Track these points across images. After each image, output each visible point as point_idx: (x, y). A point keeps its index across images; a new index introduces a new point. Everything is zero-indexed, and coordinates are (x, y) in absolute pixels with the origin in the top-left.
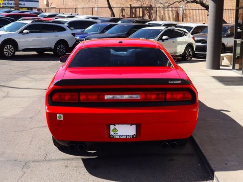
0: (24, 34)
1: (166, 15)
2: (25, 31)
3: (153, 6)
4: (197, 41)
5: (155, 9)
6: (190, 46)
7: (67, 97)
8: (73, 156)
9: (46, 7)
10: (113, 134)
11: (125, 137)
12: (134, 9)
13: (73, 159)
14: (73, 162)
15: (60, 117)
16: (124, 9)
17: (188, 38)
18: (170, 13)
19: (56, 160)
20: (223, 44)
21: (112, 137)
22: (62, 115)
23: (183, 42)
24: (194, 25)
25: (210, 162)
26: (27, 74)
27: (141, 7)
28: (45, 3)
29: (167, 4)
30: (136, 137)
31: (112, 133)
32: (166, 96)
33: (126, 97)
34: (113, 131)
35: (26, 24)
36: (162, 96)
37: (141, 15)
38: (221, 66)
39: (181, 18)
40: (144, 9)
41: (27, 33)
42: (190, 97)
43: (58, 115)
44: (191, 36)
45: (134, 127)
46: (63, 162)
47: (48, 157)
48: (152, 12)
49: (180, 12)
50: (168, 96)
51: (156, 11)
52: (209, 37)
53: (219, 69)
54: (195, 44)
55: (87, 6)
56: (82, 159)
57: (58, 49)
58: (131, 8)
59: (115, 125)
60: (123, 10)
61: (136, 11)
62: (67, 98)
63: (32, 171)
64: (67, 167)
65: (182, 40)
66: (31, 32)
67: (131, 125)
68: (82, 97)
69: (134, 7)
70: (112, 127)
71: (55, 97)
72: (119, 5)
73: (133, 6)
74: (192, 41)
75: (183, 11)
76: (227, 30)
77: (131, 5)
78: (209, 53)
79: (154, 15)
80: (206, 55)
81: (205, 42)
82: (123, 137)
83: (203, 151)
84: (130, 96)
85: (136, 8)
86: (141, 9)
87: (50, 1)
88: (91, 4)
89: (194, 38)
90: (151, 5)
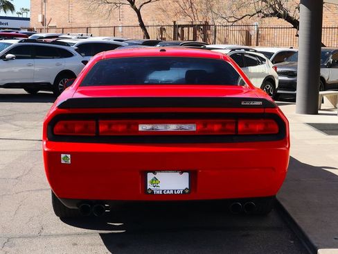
0: (7, 60)
1: (231, 36)
2: (9, 56)
3: (210, 23)
4: (280, 74)
5: (212, 28)
6: (269, 80)
7: (78, 127)
8: (86, 231)
9: (41, 26)
10: (152, 188)
11: (172, 192)
12: (180, 28)
13: (85, 234)
14: (86, 238)
15: (66, 159)
16: (164, 29)
17: (267, 68)
18: (237, 34)
19: (57, 236)
20: (322, 79)
21: (150, 192)
22: (69, 156)
23: (259, 73)
24: (275, 50)
25: (310, 236)
26: (10, 119)
27: (192, 26)
28: (40, 20)
29: (233, 20)
30: (189, 193)
31: (150, 186)
32: (237, 126)
33: (172, 127)
34: (152, 183)
35: (10, 44)
36: (232, 127)
37: (191, 38)
38: (320, 110)
39: (254, 41)
40: (196, 28)
41: (12, 59)
42: (276, 129)
43: (63, 156)
44: (271, 65)
45: (186, 176)
46: (70, 238)
47: (46, 231)
48: (209, 32)
49: (253, 33)
50: (241, 127)
51: (215, 31)
52: (301, 66)
53: (317, 113)
54: (278, 79)
55: (106, 24)
56: (101, 234)
57: (60, 85)
58: (176, 26)
59: (154, 173)
60: (162, 30)
61: (183, 31)
62: (77, 129)
63: (18, 250)
64: (75, 244)
65: (257, 71)
66: (17, 58)
67: (182, 173)
68: (103, 128)
69: (179, 26)
70: (150, 176)
71: (58, 127)
72: (157, 23)
73: (178, 23)
74: (273, 72)
75: (258, 31)
76: (328, 56)
77: (175, 22)
78: (300, 92)
79: (212, 38)
80: (295, 95)
81: (293, 74)
82: (168, 192)
83: (297, 221)
84: (180, 125)
85: (183, 26)
86: (191, 29)
87: (48, 18)
88: (112, 21)
89: (276, 68)
90: (206, 22)
